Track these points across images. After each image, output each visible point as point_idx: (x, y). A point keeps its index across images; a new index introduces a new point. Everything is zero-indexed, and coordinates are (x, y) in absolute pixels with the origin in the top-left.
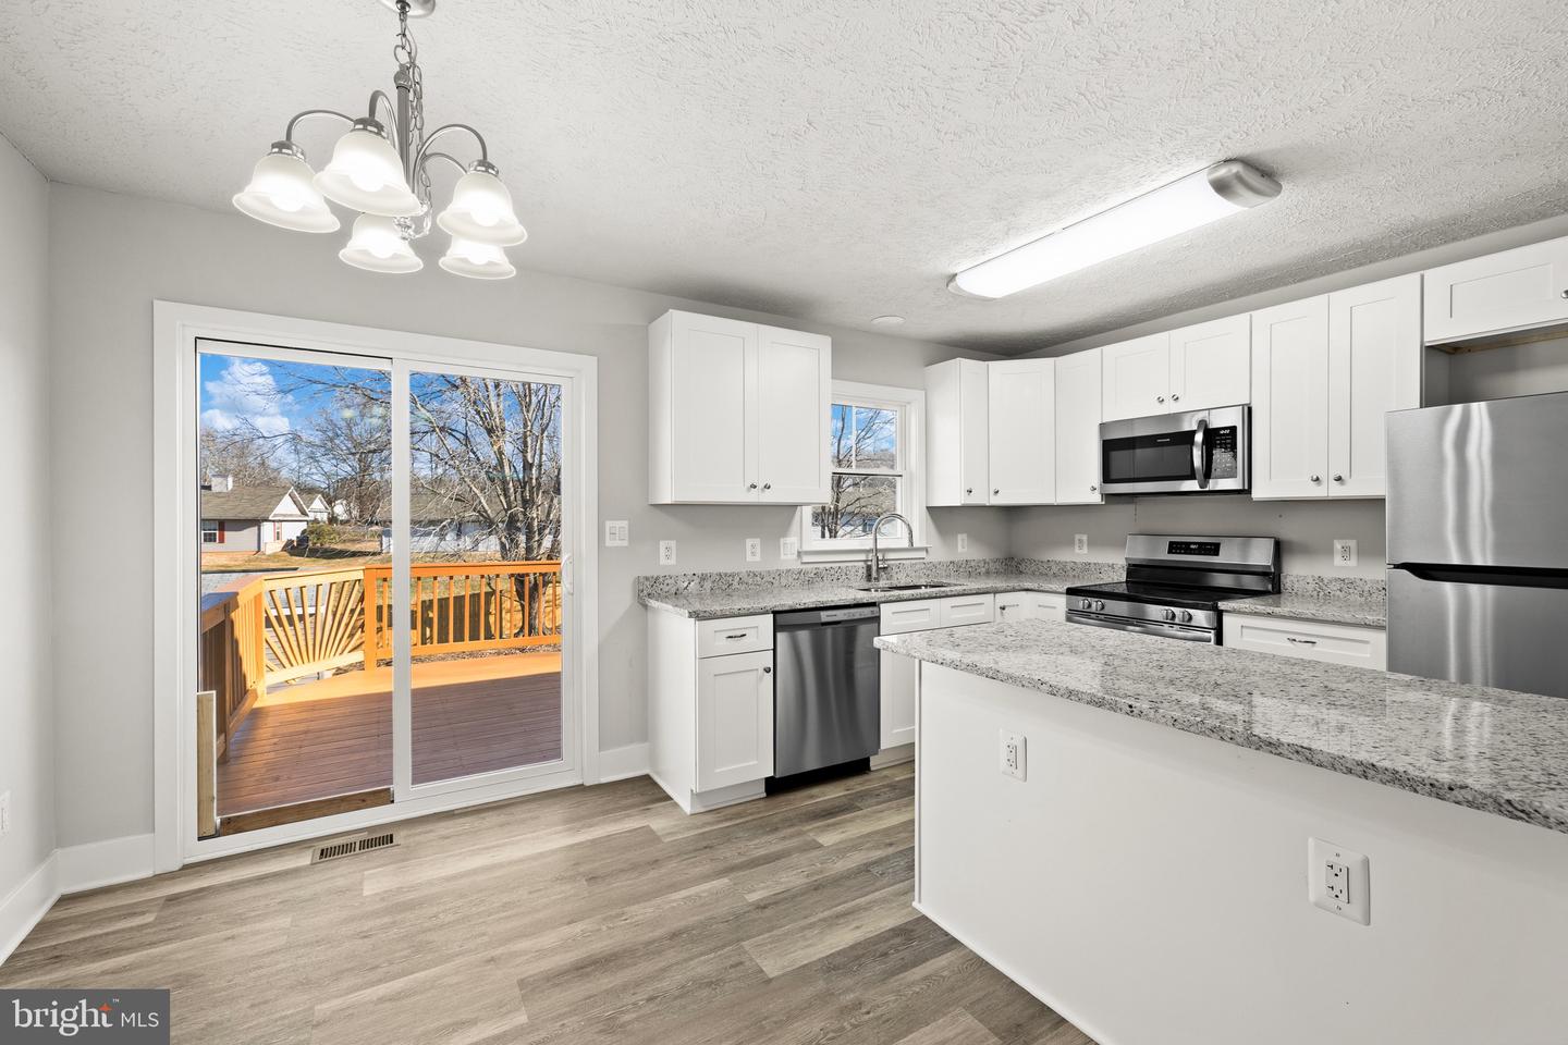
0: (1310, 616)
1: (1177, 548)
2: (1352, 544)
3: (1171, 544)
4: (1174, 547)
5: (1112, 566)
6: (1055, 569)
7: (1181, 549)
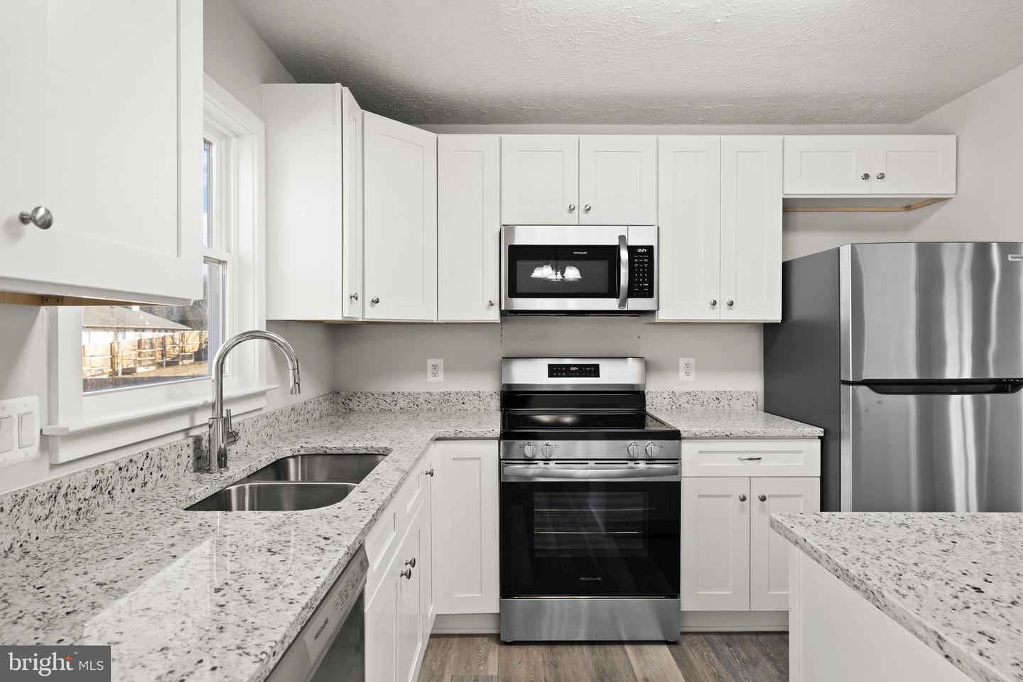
0: (762, 434)
1: (557, 371)
2: (692, 361)
3: (550, 366)
4: (554, 371)
5: (478, 395)
6: (402, 403)
7: (562, 372)
